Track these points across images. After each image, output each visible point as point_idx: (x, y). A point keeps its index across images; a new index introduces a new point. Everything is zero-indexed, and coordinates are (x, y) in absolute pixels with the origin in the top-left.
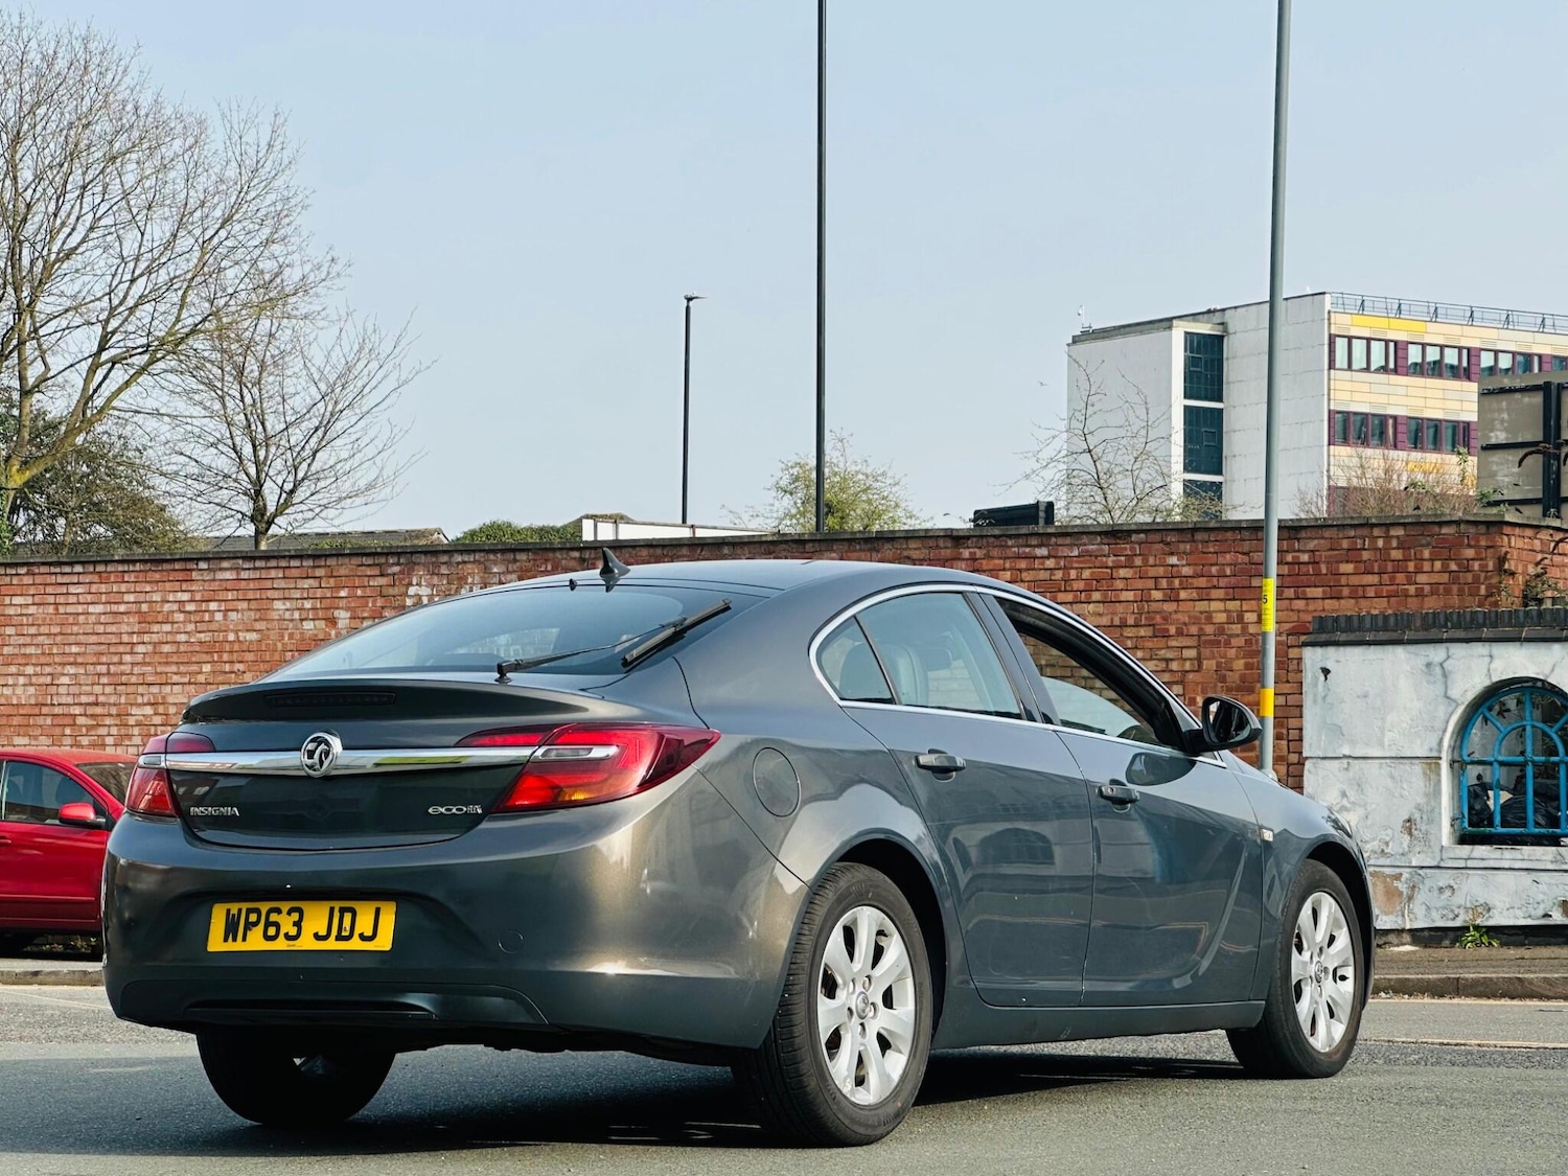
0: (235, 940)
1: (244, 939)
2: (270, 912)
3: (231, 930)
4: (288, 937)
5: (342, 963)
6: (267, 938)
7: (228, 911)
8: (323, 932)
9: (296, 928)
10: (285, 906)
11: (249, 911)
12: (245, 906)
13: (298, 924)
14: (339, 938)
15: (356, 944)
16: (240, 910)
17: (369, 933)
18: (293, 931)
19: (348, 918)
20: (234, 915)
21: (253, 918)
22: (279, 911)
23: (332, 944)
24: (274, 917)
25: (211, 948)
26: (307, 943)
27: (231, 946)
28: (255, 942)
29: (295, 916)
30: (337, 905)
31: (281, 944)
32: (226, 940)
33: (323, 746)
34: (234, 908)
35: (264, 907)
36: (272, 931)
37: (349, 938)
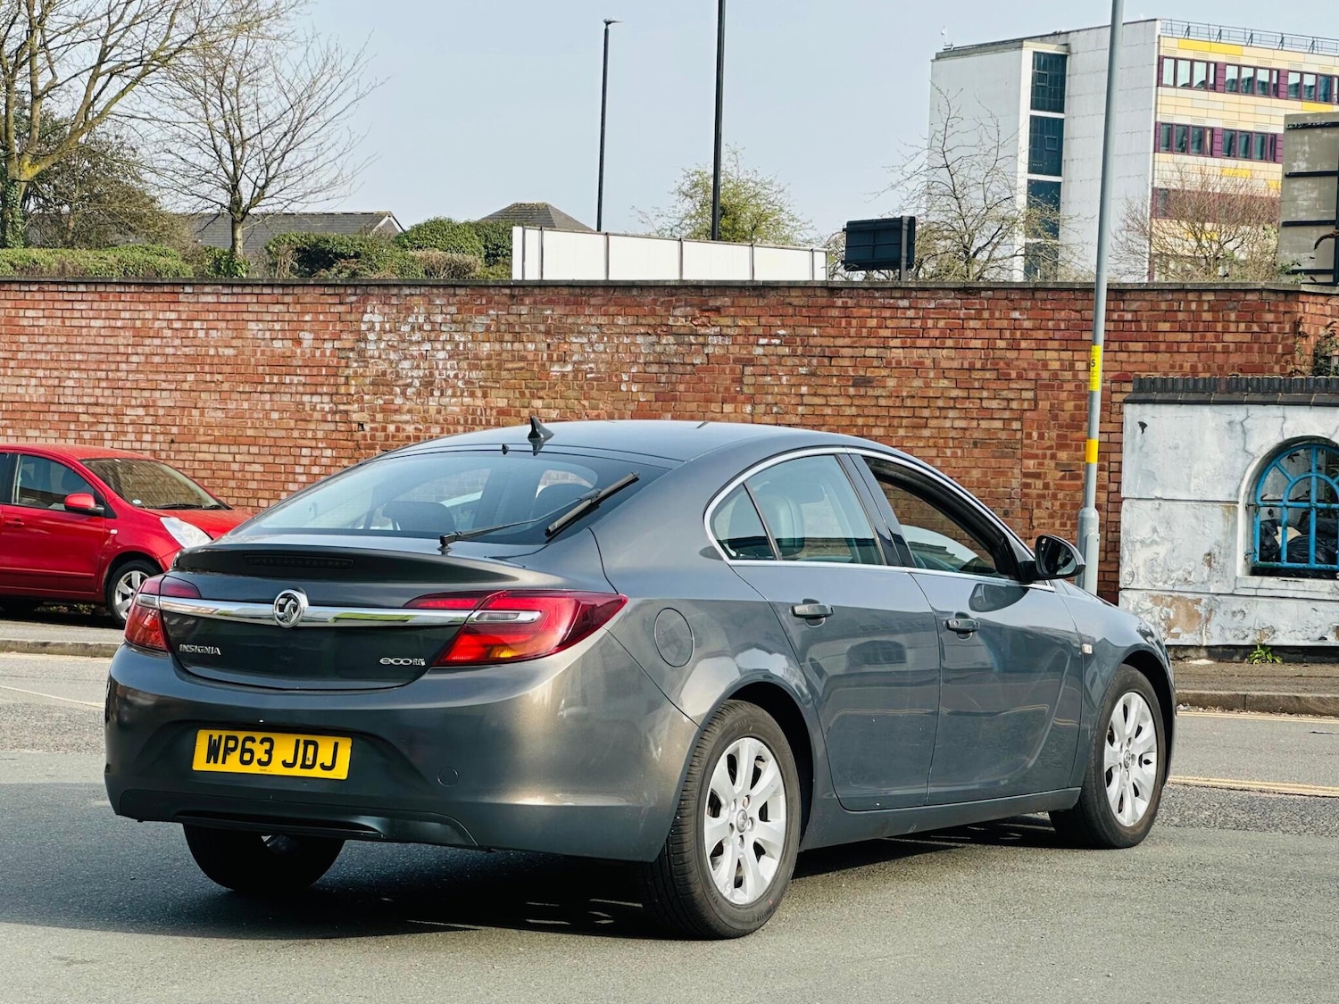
0: (216, 762)
1: (224, 762)
2: (246, 740)
3: (213, 753)
4: (260, 763)
5: (304, 788)
6: (243, 762)
7: (211, 736)
8: (290, 761)
9: (267, 756)
10: (259, 736)
11: (228, 738)
12: (225, 734)
13: (269, 752)
14: (303, 766)
15: (317, 772)
16: (220, 737)
17: (329, 763)
18: (265, 758)
19: (311, 749)
20: (215, 740)
21: (231, 744)
22: (253, 740)
23: (297, 771)
24: (249, 745)
25: (195, 768)
26: (276, 769)
27: (212, 767)
28: (233, 765)
29: (267, 746)
30: (302, 738)
31: (254, 768)
32: (208, 761)
33: (292, 602)
34: (216, 734)
35: (241, 735)
36: (247, 757)
37: (311, 767)
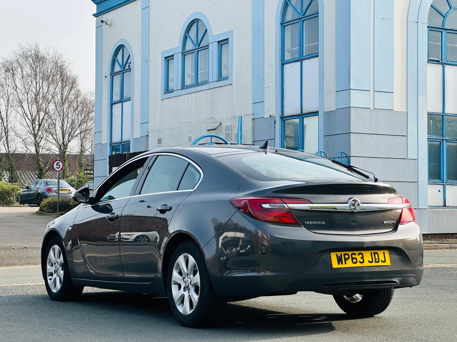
0: (342, 264)
1: (346, 263)
2: (352, 254)
3: (340, 260)
4: (360, 262)
6: (354, 263)
7: (337, 255)
8: (371, 260)
9: (362, 259)
10: (357, 253)
11: (345, 255)
12: (343, 253)
14: (376, 262)
15: (380, 264)
16: (341, 254)
17: (383, 260)
18: (362, 260)
19: (376, 255)
20: (339, 256)
21: (347, 257)
22: (355, 254)
23: (374, 264)
24: (354, 256)
25: (334, 267)
26: (366, 264)
27: (341, 266)
28: (349, 264)
29: (361, 256)
30: (373, 252)
31: (358, 265)
32: (339, 264)
34: (339, 254)
35: (350, 253)
36: (354, 261)
37: (378, 262)
